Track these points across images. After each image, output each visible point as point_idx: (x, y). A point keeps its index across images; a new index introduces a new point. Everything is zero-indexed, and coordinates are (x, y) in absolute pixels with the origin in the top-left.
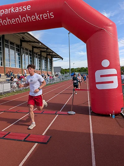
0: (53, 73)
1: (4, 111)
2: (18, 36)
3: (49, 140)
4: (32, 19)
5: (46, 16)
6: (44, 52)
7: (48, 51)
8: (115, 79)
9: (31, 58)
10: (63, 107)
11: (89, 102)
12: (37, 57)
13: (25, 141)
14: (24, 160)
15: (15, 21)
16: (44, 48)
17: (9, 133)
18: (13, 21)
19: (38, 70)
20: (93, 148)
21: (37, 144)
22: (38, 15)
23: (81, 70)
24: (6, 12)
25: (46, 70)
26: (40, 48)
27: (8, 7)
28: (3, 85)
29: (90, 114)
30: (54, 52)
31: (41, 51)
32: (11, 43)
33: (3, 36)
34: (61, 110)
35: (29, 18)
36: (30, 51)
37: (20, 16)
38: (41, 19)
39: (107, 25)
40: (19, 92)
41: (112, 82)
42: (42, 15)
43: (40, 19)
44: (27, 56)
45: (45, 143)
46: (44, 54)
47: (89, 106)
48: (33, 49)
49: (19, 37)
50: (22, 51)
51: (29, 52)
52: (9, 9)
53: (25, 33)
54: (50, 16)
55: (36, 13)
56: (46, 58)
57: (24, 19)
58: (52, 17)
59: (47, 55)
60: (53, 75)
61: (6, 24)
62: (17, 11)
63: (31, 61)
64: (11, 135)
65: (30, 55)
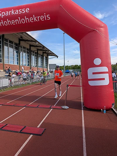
0: (49, 70)
1: (2, 105)
2: (16, 35)
3: (44, 132)
4: (30, 20)
5: (43, 18)
6: (41, 50)
7: (44, 49)
8: (106, 76)
9: (28, 56)
10: (57, 102)
11: (82, 97)
12: (33, 55)
13: (21, 132)
14: (20, 150)
15: (14, 22)
16: (40, 47)
17: (6, 125)
18: (13, 22)
19: (35, 67)
20: (84, 140)
21: (32, 135)
22: (36, 17)
23: (75, 67)
24: (7, 14)
25: (42, 67)
26: (37, 46)
27: (9, 9)
28: (1, 80)
29: (82, 109)
30: (49, 50)
31: (38, 49)
32: (11, 42)
33: (3, 35)
34: (55, 105)
35: (27, 19)
36: (28, 49)
37: (19, 18)
38: (39, 21)
39: (100, 26)
40: (17, 87)
41: (104, 79)
42: (39, 17)
43: (37, 21)
44: (24, 54)
45: (40, 135)
46: (40, 52)
47: (82, 101)
48: (30, 48)
49: (18, 37)
50: (20, 49)
51: (26, 51)
52: (10, 12)
53: (23, 33)
54: (47, 18)
55: (34, 15)
56: (43, 56)
57: (23, 20)
58: (49, 18)
59: (43, 53)
60: (48, 72)
61: (6, 24)
62: (16, 13)
63: (28, 59)
64: (8, 127)
65: (28, 53)
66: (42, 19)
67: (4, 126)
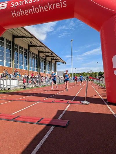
1: (13, 100)
2: (26, 41)
3: (68, 123)
4: (45, 8)
5: (59, 5)
7: (52, 55)
9: (37, 62)
12: (42, 61)
13: (38, 123)
14: (42, 142)
15: (28, 12)
16: (49, 53)
17: (19, 116)
18: (26, 12)
19: (43, 73)
21: (54, 127)
22: (51, 5)
24: (20, 4)
26: (45, 52)
31: (46, 55)
35: (41, 8)
36: (37, 55)
37: (33, 7)
38: (54, 9)
42: (55, 4)
43: (52, 9)
45: (64, 127)
47: (102, 98)
48: (39, 54)
50: (29, 55)
51: (35, 56)
52: (23, 1)
54: (63, 5)
55: (49, 3)
56: (51, 62)
57: (37, 9)
58: (65, 5)
59: (51, 59)
61: (19, 15)
62: (30, 2)
63: (37, 64)
64: (20, 118)
65: (37, 59)
66: (58, 7)
67: (17, 117)
